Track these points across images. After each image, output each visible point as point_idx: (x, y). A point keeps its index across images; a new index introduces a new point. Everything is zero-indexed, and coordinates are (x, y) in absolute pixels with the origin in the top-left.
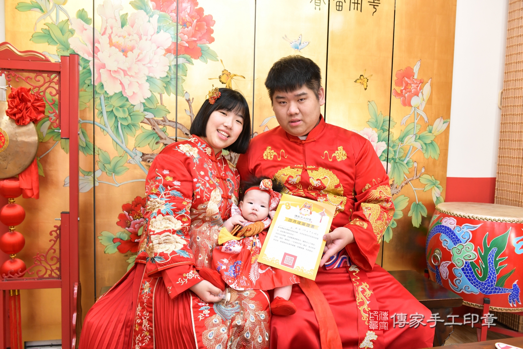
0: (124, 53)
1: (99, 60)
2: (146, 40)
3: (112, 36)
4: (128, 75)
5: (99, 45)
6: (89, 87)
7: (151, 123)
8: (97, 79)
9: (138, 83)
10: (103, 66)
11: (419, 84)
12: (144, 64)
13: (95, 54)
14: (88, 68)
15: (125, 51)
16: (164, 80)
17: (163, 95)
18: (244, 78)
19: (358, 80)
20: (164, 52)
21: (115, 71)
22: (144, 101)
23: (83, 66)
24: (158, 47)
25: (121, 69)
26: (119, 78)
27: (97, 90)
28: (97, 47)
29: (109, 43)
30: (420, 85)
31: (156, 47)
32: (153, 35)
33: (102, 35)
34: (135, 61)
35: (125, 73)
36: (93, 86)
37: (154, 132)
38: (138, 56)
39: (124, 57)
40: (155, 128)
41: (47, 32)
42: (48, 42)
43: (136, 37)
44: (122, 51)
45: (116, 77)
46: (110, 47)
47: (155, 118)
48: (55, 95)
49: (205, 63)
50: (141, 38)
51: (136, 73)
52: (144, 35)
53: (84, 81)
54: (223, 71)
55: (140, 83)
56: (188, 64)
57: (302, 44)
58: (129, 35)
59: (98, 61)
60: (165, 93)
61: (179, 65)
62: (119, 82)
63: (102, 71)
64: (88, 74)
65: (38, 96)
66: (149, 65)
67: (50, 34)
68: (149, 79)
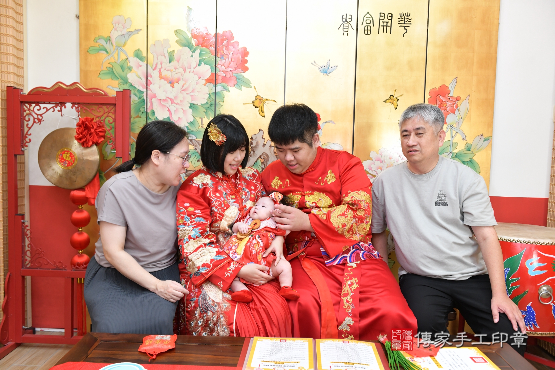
0: (171, 84)
1: (152, 91)
2: (190, 72)
3: (162, 70)
4: (175, 103)
5: (151, 78)
6: (143, 114)
7: (193, 144)
8: (149, 107)
9: (182, 109)
10: (155, 96)
11: (456, 101)
12: (187, 93)
13: (148, 86)
14: (142, 98)
15: (172, 83)
16: (205, 106)
17: (203, 119)
18: (276, 102)
19: (387, 100)
20: (204, 82)
21: (164, 100)
22: (187, 125)
23: (138, 97)
24: (200, 78)
25: (169, 98)
26: (168, 105)
27: (149, 116)
28: (149, 80)
29: (159, 76)
30: (456, 103)
31: (198, 78)
32: (195, 67)
33: (154, 70)
34: (180, 90)
35: (172, 101)
36: (146, 113)
37: (196, 151)
38: (183, 86)
39: (172, 87)
40: (196, 148)
41: (111, 70)
42: (112, 78)
43: (181, 70)
44: (169, 82)
45: (165, 105)
46: (160, 80)
47: (196, 139)
48: (112, 123)
49: (240, 90)
50: (185, 71)
51: (181, 101)
52: (188, 68)
53: (139, 109)
54: (256, 97)
55: (184, 109)
56: (225, 92)
57: (330, 69)
58: (176, 69)
59: (150, 92)
60: (206, 117)
61: (218, 92)
62: (167, 109)
63: (153, 100)
64: (143, 103)
65: (100, 124)
66: (192, 94)
67: (113, 71)
68: (192, 106)
